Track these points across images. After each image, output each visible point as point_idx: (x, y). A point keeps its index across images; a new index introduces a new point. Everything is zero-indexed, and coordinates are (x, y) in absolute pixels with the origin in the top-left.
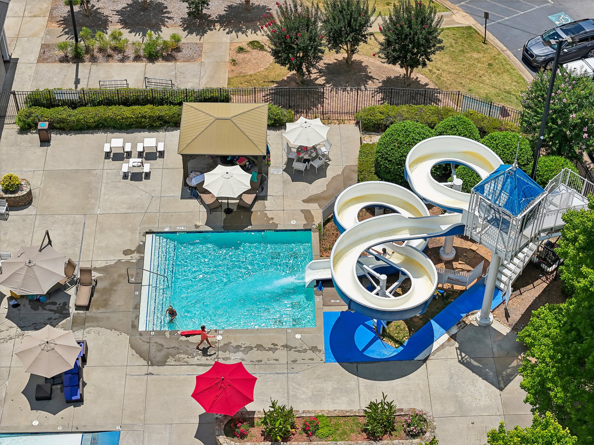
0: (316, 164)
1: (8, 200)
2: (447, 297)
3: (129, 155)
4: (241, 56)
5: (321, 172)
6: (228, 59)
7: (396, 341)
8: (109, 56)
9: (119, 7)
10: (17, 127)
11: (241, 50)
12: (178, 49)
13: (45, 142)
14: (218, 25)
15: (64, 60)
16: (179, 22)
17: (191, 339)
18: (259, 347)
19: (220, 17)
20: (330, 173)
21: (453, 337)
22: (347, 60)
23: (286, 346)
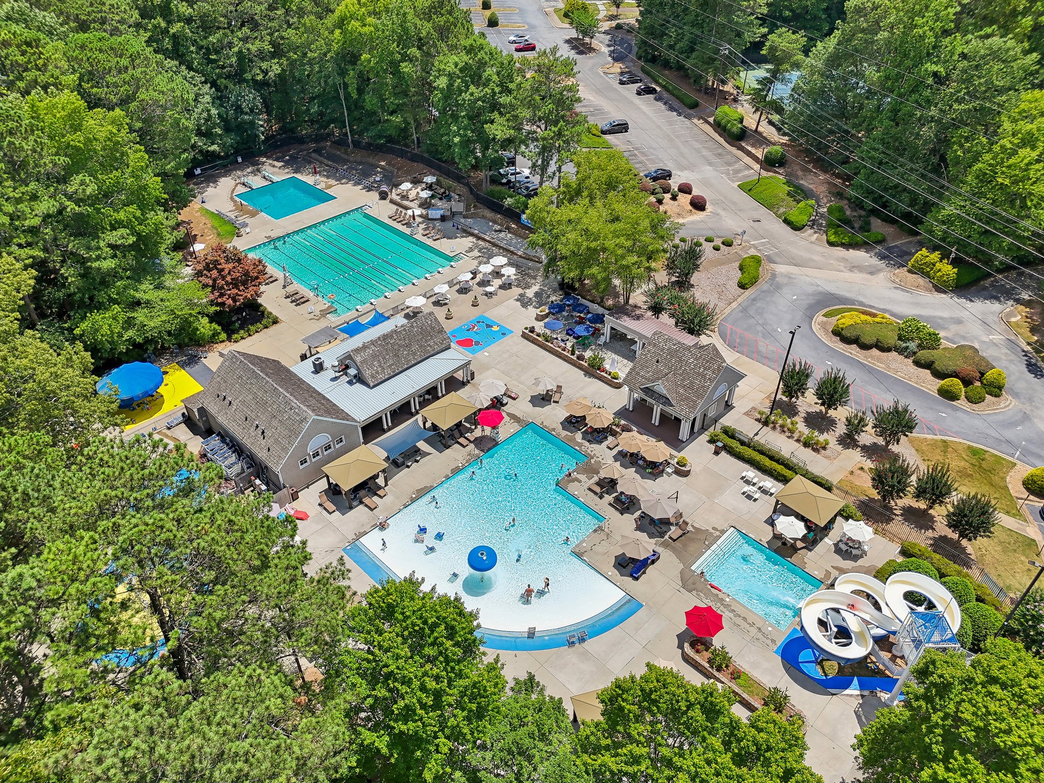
0: (854, 552)
1: (676, 468)
2: (877, 673)
3: (754, 484)
4: (860, 472)
5: (856, 558)
6: (850, 469)
7: (824, 672)
8: (784, 431)
9: (809, 411)
10: (708, 438)
11: (862, 469)
12: (824, 448)
13: (717, 453)
14: (859, 449)
15: (758, 420)
16: (837, 435)
17: (713, 590)
18: (745, 619)
19: (865, 445)
20: (860, 562)
21: (863, 696)
22: (925, 511)
23: (759, 629)
